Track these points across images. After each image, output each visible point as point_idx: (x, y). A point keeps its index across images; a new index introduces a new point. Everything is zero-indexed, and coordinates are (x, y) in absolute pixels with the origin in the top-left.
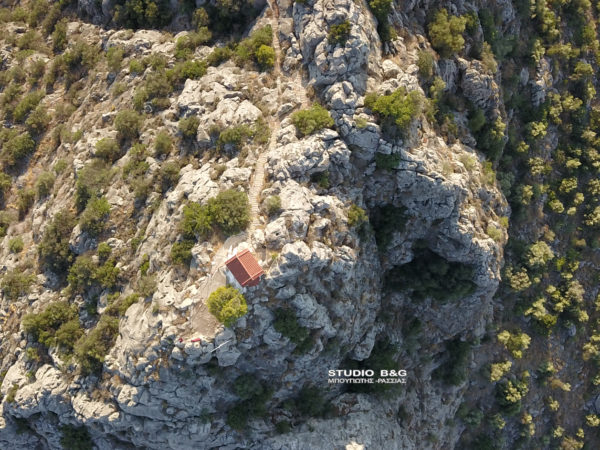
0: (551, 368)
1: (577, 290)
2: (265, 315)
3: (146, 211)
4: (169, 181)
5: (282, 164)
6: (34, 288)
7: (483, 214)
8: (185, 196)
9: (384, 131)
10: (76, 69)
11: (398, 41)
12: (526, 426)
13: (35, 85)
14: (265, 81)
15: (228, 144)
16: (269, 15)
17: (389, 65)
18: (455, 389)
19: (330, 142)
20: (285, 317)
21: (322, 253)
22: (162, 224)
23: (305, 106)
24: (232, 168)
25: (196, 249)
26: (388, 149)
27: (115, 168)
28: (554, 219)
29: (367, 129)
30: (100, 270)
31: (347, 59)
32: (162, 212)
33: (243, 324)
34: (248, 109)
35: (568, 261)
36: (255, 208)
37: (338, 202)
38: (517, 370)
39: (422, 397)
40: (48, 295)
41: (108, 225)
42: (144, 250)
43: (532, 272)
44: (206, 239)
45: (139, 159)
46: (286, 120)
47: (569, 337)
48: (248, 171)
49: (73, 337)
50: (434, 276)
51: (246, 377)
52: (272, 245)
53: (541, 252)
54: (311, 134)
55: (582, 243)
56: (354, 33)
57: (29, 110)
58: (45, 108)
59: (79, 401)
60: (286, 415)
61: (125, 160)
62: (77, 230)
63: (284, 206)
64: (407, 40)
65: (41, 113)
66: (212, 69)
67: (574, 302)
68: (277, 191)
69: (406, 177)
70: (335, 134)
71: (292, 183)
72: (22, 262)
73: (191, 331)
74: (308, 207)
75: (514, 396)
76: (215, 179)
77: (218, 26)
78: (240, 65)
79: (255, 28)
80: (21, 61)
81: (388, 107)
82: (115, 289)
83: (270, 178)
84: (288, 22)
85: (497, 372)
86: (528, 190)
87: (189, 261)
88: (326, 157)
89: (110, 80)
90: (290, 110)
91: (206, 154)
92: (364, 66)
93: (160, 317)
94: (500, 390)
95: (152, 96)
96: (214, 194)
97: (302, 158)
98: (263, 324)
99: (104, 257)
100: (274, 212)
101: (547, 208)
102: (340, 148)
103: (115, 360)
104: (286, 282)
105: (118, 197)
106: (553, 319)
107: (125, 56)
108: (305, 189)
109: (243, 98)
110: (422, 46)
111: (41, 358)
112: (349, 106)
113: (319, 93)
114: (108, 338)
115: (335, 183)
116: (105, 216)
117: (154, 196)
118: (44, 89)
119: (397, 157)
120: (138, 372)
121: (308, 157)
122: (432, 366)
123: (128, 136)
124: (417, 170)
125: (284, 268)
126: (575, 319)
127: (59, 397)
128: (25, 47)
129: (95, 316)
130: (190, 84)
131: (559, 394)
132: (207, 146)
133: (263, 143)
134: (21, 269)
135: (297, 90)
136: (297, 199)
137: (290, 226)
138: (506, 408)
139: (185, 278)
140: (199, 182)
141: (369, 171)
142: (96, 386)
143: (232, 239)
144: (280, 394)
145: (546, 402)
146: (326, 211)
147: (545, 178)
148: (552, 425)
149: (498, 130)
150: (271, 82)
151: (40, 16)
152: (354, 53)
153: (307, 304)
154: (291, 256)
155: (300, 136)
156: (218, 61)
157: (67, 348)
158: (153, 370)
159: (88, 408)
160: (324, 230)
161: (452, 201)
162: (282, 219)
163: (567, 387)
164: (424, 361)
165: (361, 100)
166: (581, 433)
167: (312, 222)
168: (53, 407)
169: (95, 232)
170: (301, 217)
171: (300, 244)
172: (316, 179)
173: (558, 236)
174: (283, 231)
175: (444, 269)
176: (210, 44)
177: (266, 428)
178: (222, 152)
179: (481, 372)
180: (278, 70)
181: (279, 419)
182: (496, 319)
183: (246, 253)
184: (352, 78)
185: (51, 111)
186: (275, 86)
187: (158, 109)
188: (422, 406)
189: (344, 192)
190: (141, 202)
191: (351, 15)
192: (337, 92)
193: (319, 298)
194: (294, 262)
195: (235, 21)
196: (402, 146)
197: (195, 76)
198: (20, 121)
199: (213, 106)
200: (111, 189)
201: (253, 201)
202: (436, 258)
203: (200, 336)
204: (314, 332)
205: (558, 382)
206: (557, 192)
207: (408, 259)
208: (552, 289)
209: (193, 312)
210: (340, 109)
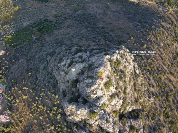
0: (50, 102)
1: (51, 115)
2: (95, 76)
3: (117, 83)
4: (116, 88)
5: (104, 97)
6: (123, 68)
7: (72, 112)
8: (114, 86)
9: (93, 111)
10: (136, 101)
11: (97, 128)
12: (50, 92)
13: (139, 96)
14: (113, 109)
15: (112, 96)
16: (117, 120)
17: (97, 123)
18: (62, 91)
19: (100, 104)
20: (92, 78)
21: (92, 88)
22: (114, 82)
23: (105, 108)
24: (110, 93)
25: (108, 80)
26: (91, 109)
27: (124, 87)
28: (59, 123)
29: (96, 109)
30: (117, 73)
31: (104, 117)
32: (115, 83)
33: (97, 74)
34: (112, 103)
35: (54, 118)
36: (104, 89)
37: (94, 97)
38: (54, 99)
39: (66, 86)
40: (121, 68)
41: (120, 79)
42: (114, 78)
43: (59, 113)
44: (108, 82)
45: (122, 89)
46: (107, 104)
47: (49, 108)
48: (108, 94)
49: (115, 64)
50: (74, 99)
51: (92, 69)
52: (99, 85)
53: (59, 117)
54: (103, 104)
55: (53, 122)
56: (105, 122)
57: (138, 92)
58: (136, 93)
59: (110, 57)
60: (84, 70)
61: (123, 89)
62: (123, 77)
63: (101, 91)
64: (96, 130)
65: (136, 92)
66: (120, 108)
67: (51, 113)
68: (103, 93)
69: (86, 107)
70: (100, 106)
71: (101, 95)
72: (126, 71)
73: (103, 69)
74: (98, 93)
75: (53, 95)
76: (111, 91)
77: (123, 115)
78: (117, 110)
79: (118, 117)
80: (143, 99)
81: (94, 114)
82: (114, 72)
83: (105, 94)
84: (115, 120)
85: (57, 97)
86: (65, 124)
87: (108, 78)
88: (99, 102)
89: (131, 100)
90: (107, 106)
91: (114, 94)
92: (101, 119)
93: (107, 69)
94: (56, 95)
95: (125, 99)
96: (110, 88)
97: (102, 99)
98: (94, 75)
99: (118, 75)
100: (102, 89)
101: (61, 124)
102: (98, 105)
103: (109, 63)
104: (95, 81)
105: (121, 83)
106: (53, 109)
107: (132, 105)
108: (99, 95)
109: (114, 105)
110: (94, 130)
111: (117, 60)
112: (100, 111)
113: (105, 111)
114: (111, 65)
115: (95, 99)
116: (121, 80)
117: (117, 86)
118: (138, 96)
119: (89, 108)
120: (106, 62)
121: (101, 100)
122: (67, 92)
123: (125, 93)
124: (85, 109)
125: (96, 83)
126: (50, 111)
127: (112, 56)
128: (144, 101)
129: (114, 68)
130: (122, 104)
131: (47, 99)
132: (115, 95)
133: (108, 99)
134: (126, 70)
135: (108, 110)
136: (100, 93)
137: (99, 88)
138: (54, 93)
139: (107, 76)
140: (113, 89)
141: (92, 105)
142: (109, 59)
143: (105, 83)
144: (86, 71)
145: (48, 97)
146: (95, 94)
147: (63, 128)
148: (46, 95)
149: (75, 127)
150: (112, 110)
151: (145, 108)
152: (104, 119)
153: (90, 81)
154: (96, 85)
155: (104, 103)
156: (120, 109)
157: (115, 62)
158: (104, 63)
159: (108, 57)
160: (94, 91)
161: (78, 108)
162: (100, 89)
163: (46, 101)
164: (68, 91)
165: (99, 113)
166: (41, 96)
167: (96, 91)
168: (112, 55)
169: (121, 78)
170: (98, 91)
171: (96, 87)
172: (98, 98)
173: (58, 121)
174: (99, 87)
175: (73, 100)
176: (122, 112)
177: (86, 66)
178: (113, 95)
179: (59, 95)
180: (112, 112)
181: (85, 69)
182: (61, 104)
183: (102, 81)
184: (102, 115)
185: (135, 93)
186: (111, 109)
187: (124, 98)
188: (66, 85)
189: (94, 99)
190: (118, 84)
191: (107, 124)
192: (102, 112)
193: (89, 83)
194: (95, 84)
195: (121, 117)
196: (89, 111)
197: (122, 105)
198: (138, 90)
199: (117, 101)
200: (122, 84)
201: (105, 90)
202: (75, 102)
203: (101, 69)
204: (87, 79)
205: (48, 101)
206: (61, 127)
207: (79, 99)
208: (55, 113)
209: (104, 72)
210: (101, 110)
